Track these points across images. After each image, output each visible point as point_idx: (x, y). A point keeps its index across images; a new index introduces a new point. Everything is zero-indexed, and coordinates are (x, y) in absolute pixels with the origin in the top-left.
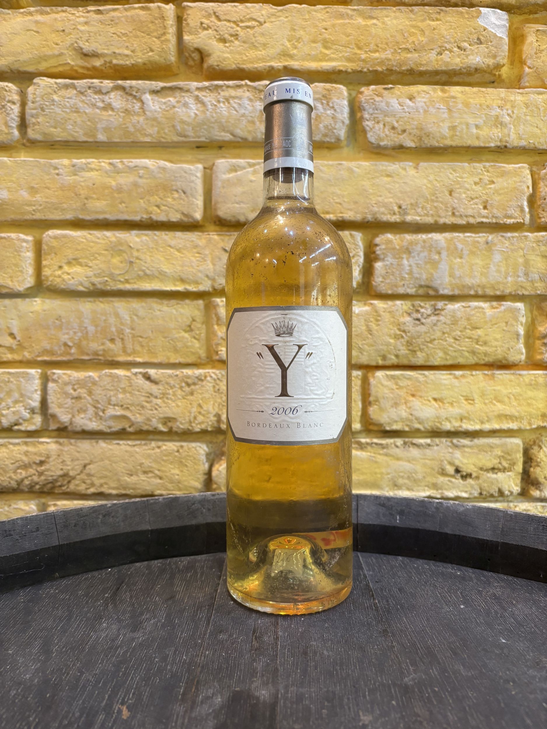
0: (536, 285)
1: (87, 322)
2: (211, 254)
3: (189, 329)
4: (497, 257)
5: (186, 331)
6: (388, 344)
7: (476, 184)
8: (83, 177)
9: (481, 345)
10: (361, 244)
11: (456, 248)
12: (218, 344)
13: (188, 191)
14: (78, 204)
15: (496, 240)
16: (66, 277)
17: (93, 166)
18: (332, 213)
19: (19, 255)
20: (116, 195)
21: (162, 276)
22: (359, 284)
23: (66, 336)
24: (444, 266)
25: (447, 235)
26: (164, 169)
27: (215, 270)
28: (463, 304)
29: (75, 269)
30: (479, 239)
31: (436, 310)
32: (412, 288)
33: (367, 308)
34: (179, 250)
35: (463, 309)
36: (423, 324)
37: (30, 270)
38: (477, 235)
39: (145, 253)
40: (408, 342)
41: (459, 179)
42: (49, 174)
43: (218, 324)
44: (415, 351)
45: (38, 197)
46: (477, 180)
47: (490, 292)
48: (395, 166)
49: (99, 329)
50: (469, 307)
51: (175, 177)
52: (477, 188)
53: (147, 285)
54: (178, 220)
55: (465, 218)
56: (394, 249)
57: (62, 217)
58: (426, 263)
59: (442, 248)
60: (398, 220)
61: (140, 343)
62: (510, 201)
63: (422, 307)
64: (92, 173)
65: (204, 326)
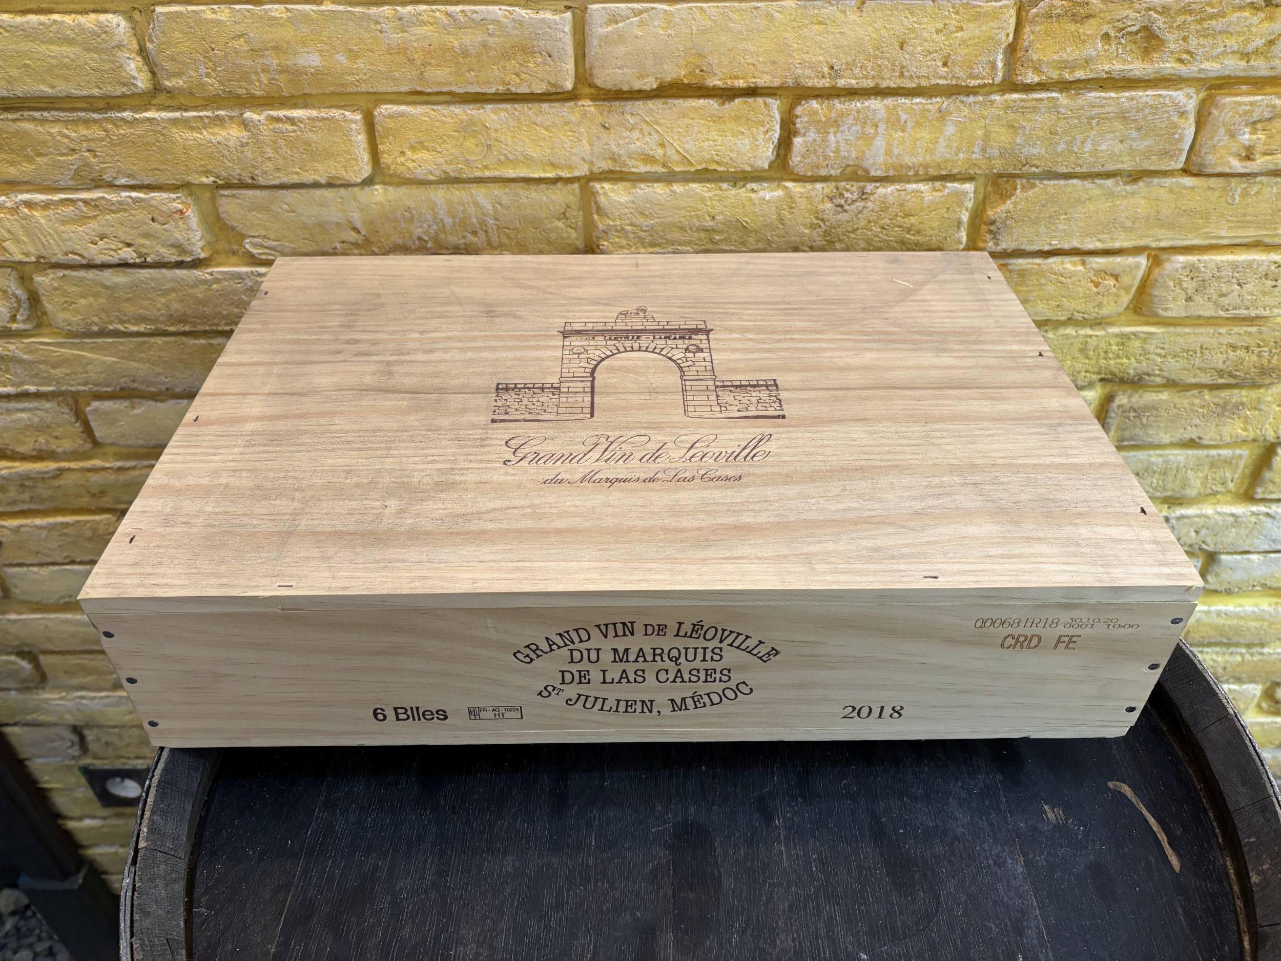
0: (993, 162)
1: (442, 214)
2: (588, 132)
3: (564, 216)
4: (950, 129)
5: (559, 219)
6: (804, 235)
7: (938, 31)
8: (414, 35)
9: (914, 235)
10: (778, 116)
11: (899, 120)
12: (598, 238)
13: (555, 54)
14: (414, 73)
15: (952, 108)
16: (411, 165)
17: (425, 18)
18: (742, 78)
19: (350, 140)
20: (460, 59)
21: (528, 161)
22: (771, 165)
23: (419, 230)
24: (880, 143)
25: (889, 101)
26: (520, 23)
27: (592, 153)
28: (898, 187)
29: (420, 155)
30: (931, 107)
31: (863, 193)
32: (838, 169)
33: (780, 193)
34: (547, 129)
35: (897, 193)
36: (845, 211)
37: (365, 157)
38: (929, 101)
39: (505, 133)
40: (826, 231)
41: (916, 26)
42: (370, 31)
43: (598, 214)
44: (833, 242)
45: (360, 64)
46: (940, 26)
47: (933, 172)
48: (831, 8)
49: (457, 220)
50: (905, 190)
51: (536, 35)
52: (940, 38)
53: (510, 171)
54: (543, 91)
55: (916, 80)
56: (819, 121)
57: (395, 89)
58: (858, 139)
59: (880, 120)
60: (827, 85)
61: (507, 235)
62: (980, 55)
63: (847, 190)
64: (425, 28)
65: (581, 212)
